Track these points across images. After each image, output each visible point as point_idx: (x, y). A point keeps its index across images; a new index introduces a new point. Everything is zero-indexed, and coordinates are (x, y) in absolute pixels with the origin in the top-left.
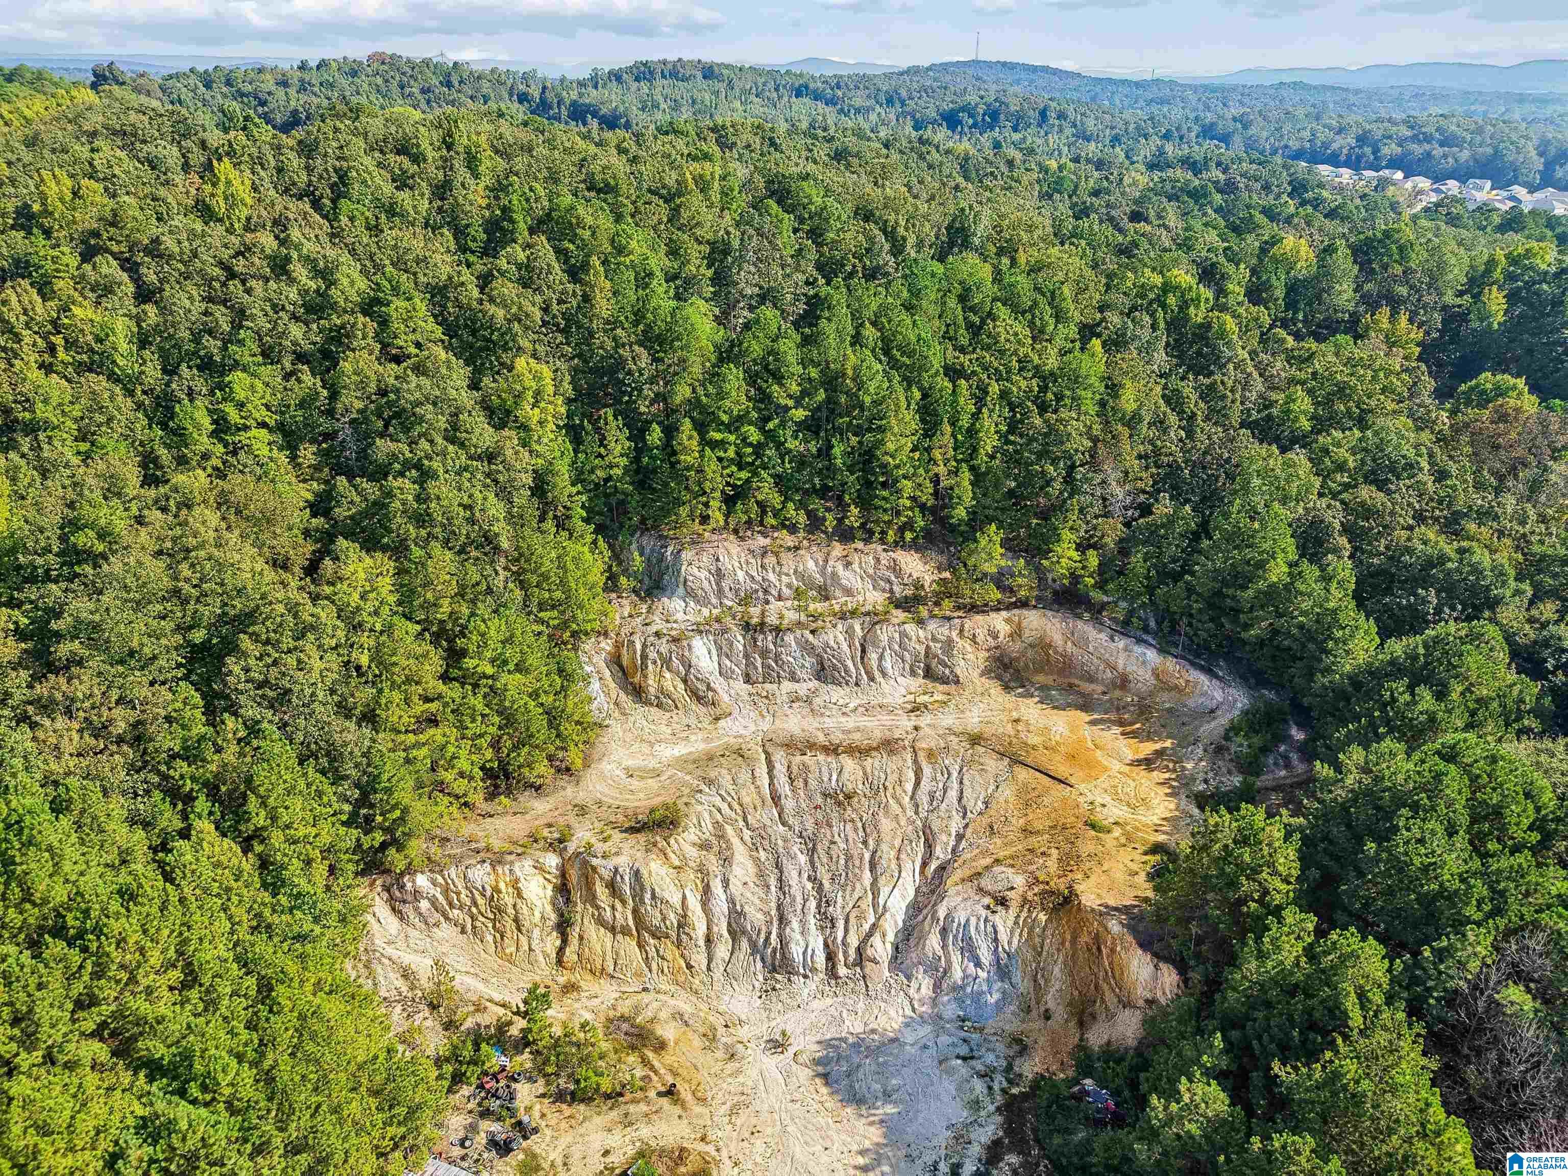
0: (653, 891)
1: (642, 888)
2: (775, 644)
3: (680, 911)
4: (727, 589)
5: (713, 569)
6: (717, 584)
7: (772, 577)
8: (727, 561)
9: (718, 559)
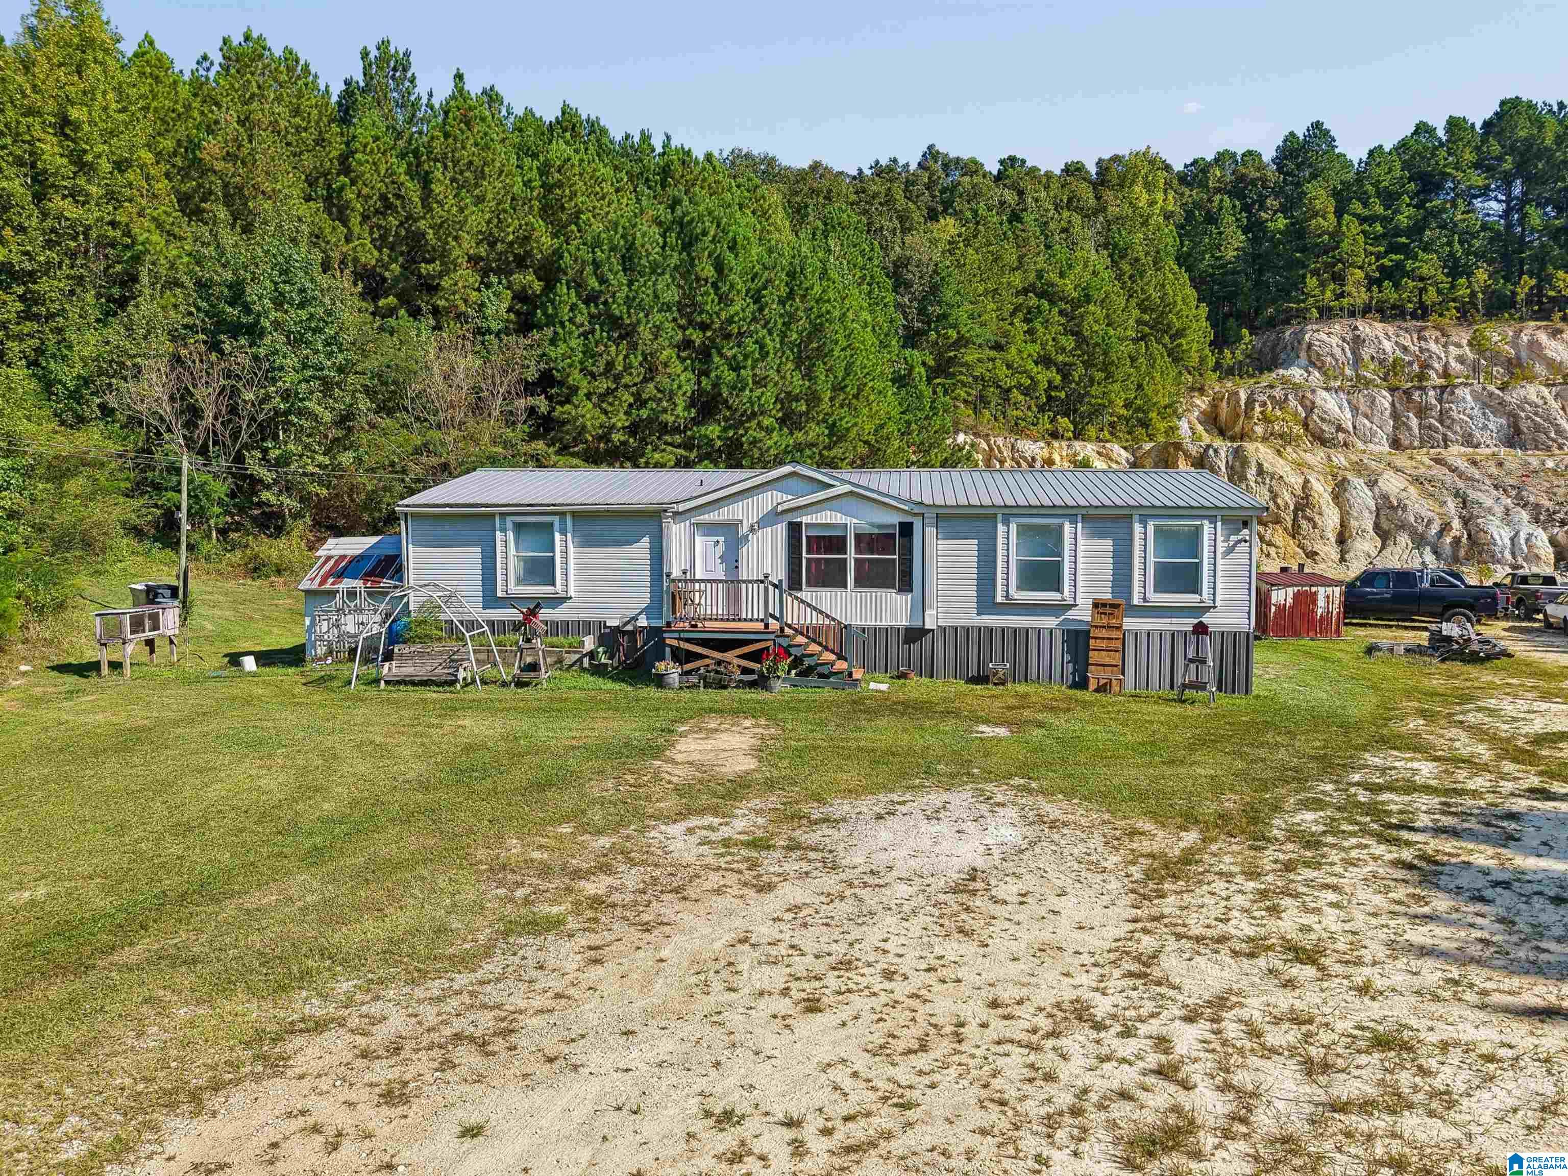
0: (1260, 466)
1: (1245, 463)
2: (1440, 401)
3: (1299, 492)
4: (1366, 357)
5: (1348, 337)
6: (1353, 353)
7: (1433, 346)
8: (1368, 330)
9: (1356, 328)
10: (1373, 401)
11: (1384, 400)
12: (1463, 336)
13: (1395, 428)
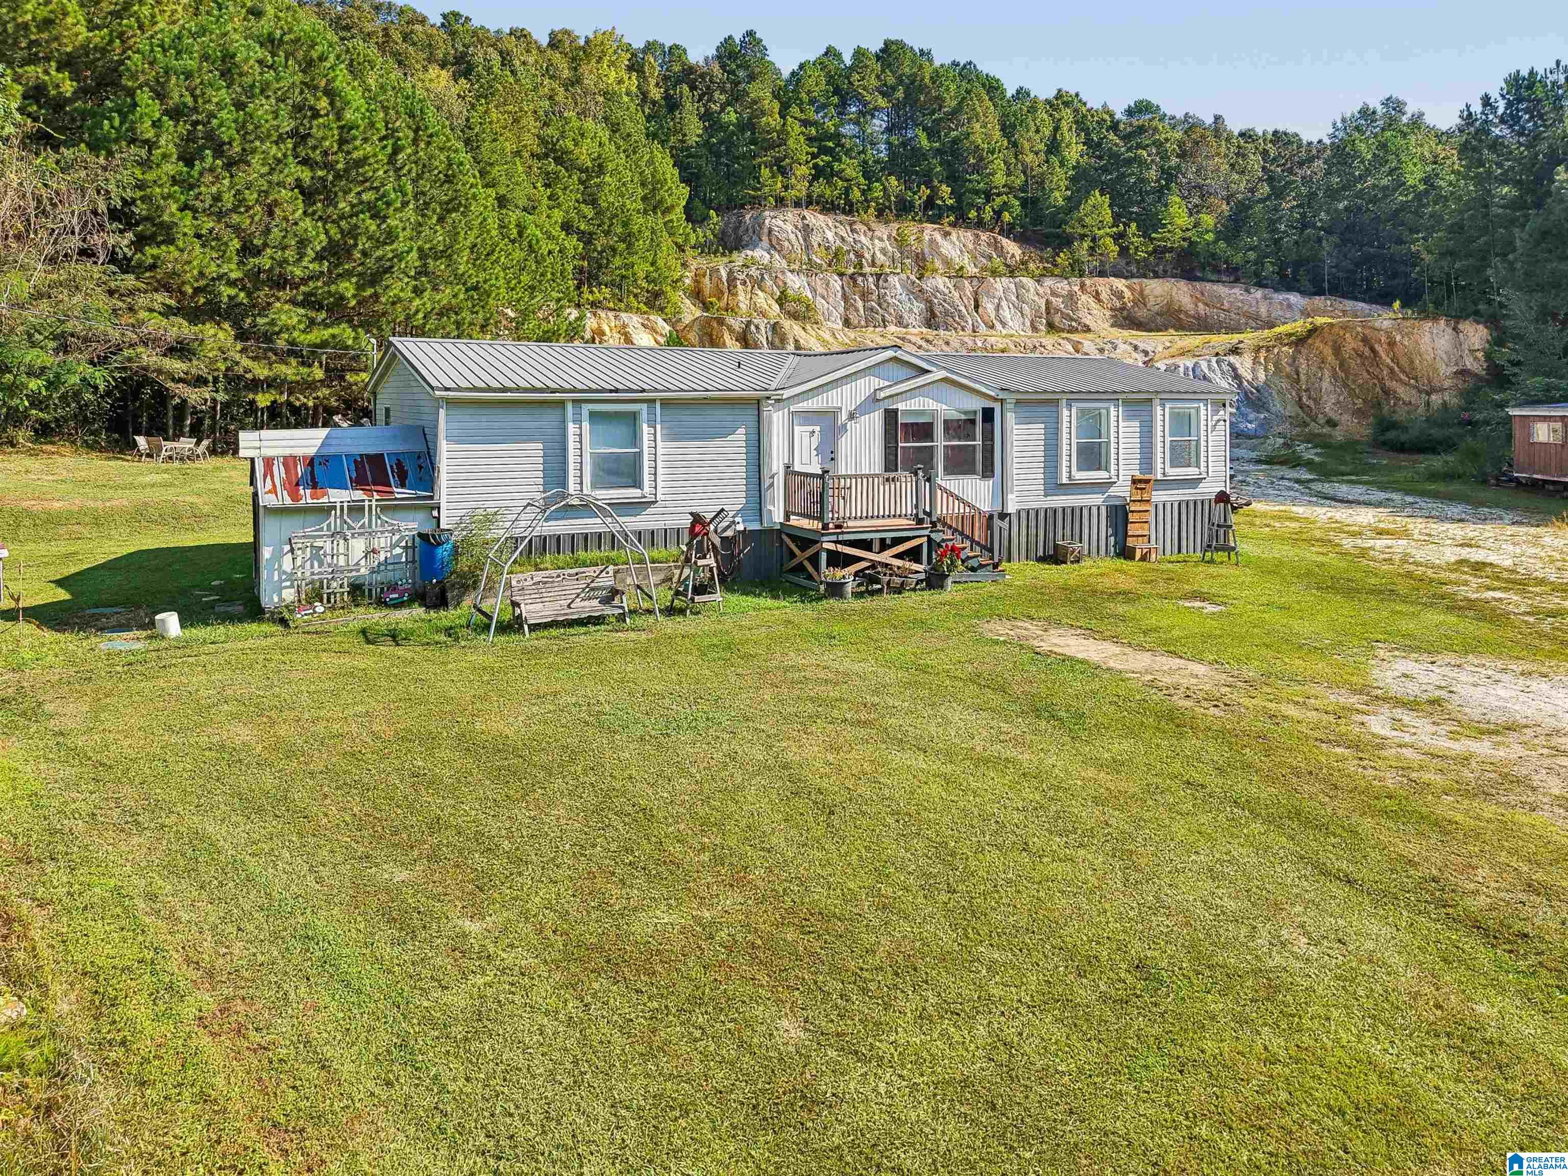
2: (877, 286)
4: (815, 244)
6: (805, 240)
7: (863, 239)
8: (814, 221)
9: (804, 218)
10: (828, 285)
11: (836, 283)
12: (882, 230)
13: (846, 309)
